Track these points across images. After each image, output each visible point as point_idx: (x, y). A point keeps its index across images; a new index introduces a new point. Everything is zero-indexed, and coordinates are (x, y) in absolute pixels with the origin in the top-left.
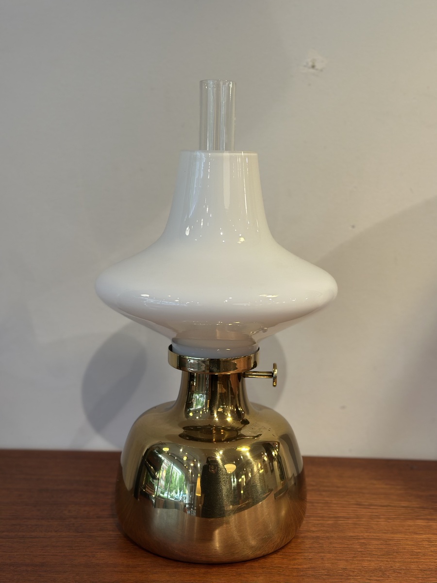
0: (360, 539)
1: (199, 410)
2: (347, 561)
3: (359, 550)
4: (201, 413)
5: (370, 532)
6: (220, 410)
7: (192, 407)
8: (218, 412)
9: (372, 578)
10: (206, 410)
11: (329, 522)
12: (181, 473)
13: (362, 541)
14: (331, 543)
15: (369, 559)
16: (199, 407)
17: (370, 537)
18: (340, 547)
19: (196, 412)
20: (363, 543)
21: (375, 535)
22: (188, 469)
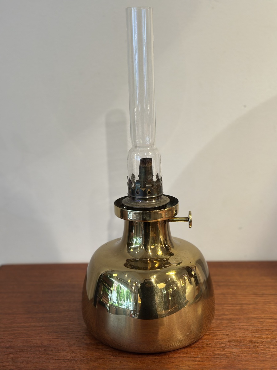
0: (259, 319)
1: (137, 248)
2: (252, 335)
3: (259, 327)
4: (139, 249)
5: (265, 314)
6: (153, 247)
7: (132, 246)
8: (151, 249)
9: (270, 347)
10: (142, 247)
11: (237, 308)
12: (127, 289)
13: (261, 320)
14: (240, 322)
15: (266, 333)
16: (138, 245)
17: (265, 317)
18: (246, 326)
19: (135, 249)
20: (261, 322)
21: (268, 315)
22: (132, 287)
